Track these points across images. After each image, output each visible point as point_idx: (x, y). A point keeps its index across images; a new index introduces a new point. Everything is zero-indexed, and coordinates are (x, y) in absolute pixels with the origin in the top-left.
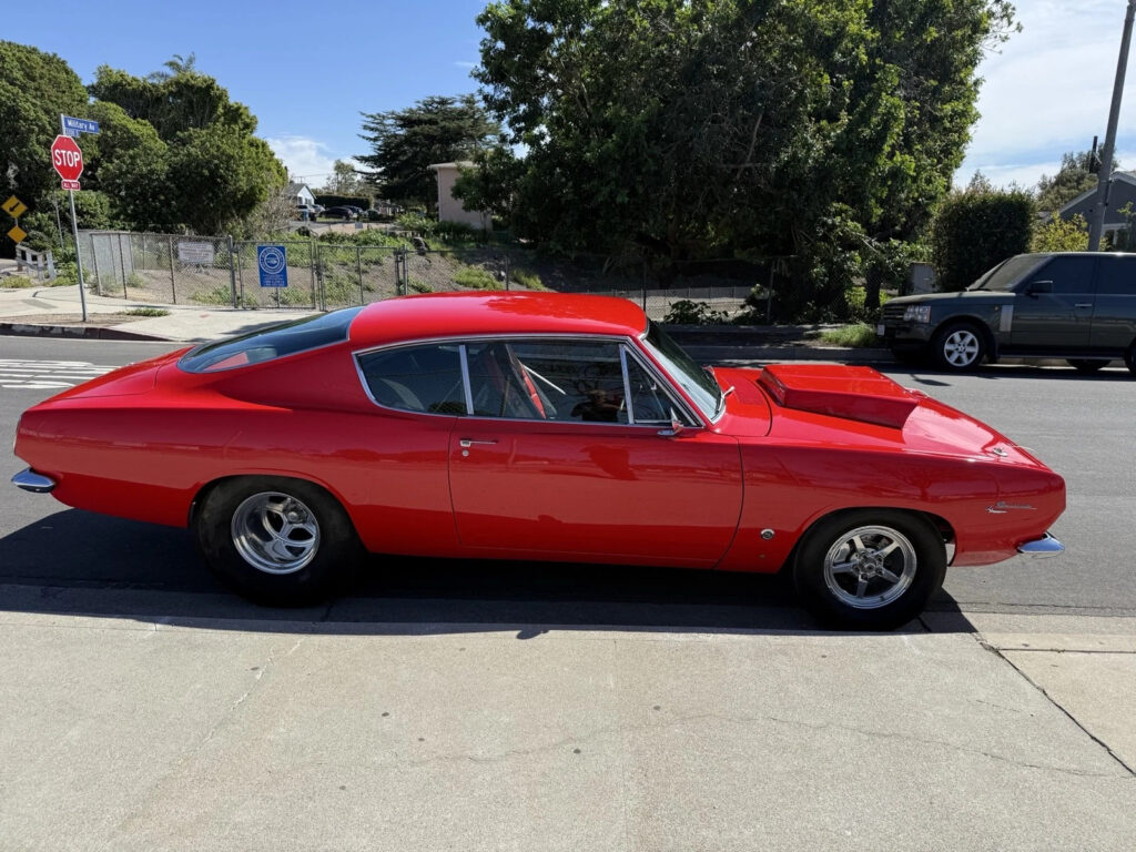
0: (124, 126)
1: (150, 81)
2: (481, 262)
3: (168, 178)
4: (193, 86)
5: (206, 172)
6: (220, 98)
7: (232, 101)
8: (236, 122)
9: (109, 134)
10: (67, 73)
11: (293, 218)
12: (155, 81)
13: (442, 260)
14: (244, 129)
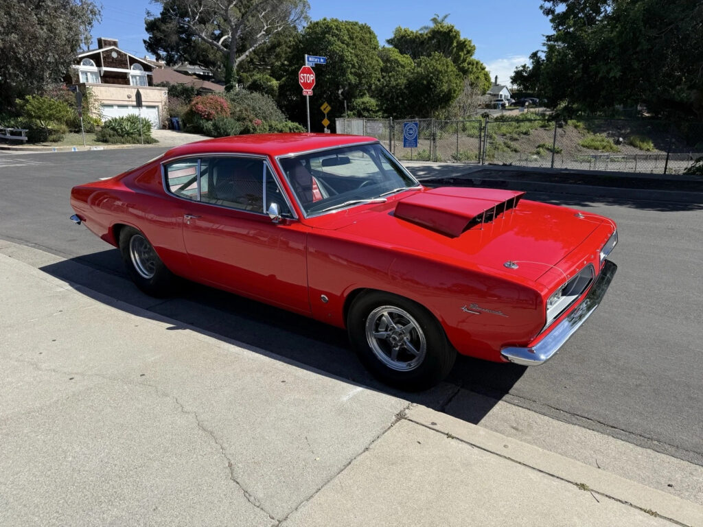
0: (396, 60)
1: (420, 32)
2: (605, 131)
3: (406, 88)
4: (441, 32)
5: (425, 82)
6: (455, 37)
7: (462, 38)
8: (463, 51)
9: (389, 65)
10: (370, 33)
11: (480, 107)
12: (422, 32)
13: (575, 130)
14: (467, 54)
